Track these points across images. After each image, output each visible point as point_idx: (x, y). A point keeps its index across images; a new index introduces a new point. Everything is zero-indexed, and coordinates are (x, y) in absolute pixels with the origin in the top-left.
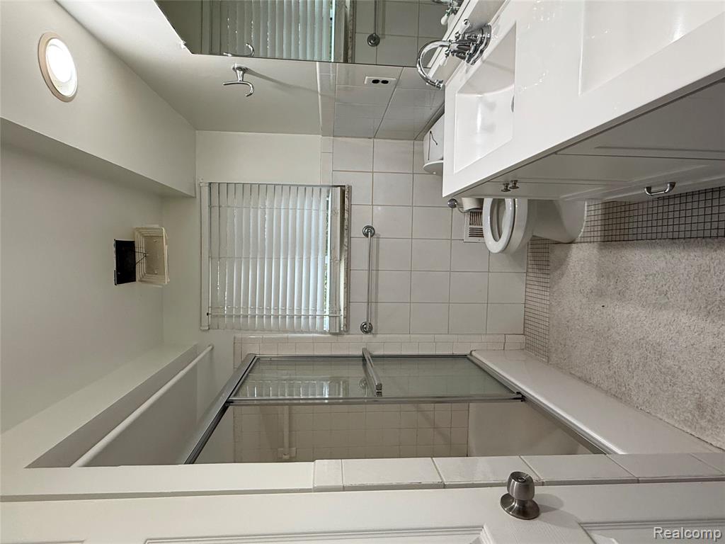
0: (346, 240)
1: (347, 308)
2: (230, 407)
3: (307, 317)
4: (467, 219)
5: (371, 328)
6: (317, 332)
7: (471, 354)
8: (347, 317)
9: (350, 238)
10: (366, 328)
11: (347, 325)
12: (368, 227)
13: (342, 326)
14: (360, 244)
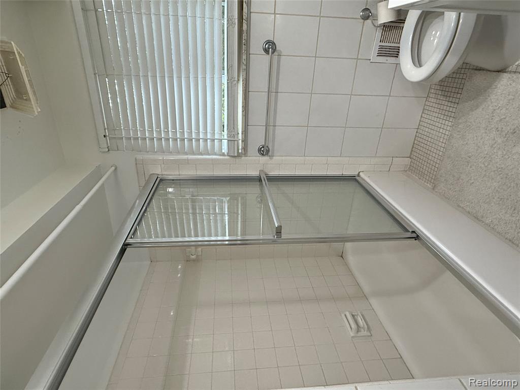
0: (244, 57)
1: (245, 132)
2: (127, 249)
3: (206, 140)
4: (378, 34)
5: (268, 151)
6: (216, 154)
7: (359, 175)
8: (245, 141)
9: (248, 55)
10: (263, 151)
11: (245, 148)
12: (268, 42)
13: (240, 148)
14: (259, 62)
